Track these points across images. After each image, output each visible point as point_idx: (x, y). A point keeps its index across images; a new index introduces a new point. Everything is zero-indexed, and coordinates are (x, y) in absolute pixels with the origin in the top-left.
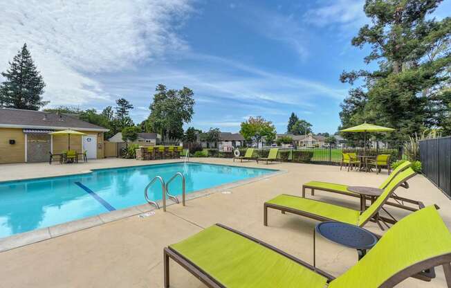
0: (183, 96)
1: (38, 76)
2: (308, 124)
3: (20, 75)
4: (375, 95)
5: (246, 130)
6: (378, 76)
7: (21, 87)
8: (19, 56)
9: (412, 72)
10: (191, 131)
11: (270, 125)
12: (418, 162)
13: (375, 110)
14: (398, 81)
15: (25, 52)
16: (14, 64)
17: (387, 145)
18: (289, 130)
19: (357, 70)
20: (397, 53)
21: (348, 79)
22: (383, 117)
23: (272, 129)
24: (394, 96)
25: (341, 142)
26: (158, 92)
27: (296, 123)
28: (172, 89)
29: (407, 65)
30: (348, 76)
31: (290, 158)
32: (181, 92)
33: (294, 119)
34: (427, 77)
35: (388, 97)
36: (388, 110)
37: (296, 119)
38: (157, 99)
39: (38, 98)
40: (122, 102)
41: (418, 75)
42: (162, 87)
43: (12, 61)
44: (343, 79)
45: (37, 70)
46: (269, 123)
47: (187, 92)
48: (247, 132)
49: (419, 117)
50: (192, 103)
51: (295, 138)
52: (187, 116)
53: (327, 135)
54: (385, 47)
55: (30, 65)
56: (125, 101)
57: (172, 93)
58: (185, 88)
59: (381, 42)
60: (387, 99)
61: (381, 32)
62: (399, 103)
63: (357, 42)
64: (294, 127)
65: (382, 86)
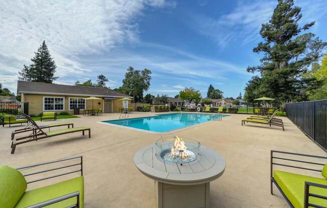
0: (144, 74)
1: (52, 60)
2: (221, 92)
3: (41, 60)
4: (266, 80)
5: (183, 96)
6: (268, 69)
7: (42, 68)
8: (41, 48)
9: (284, 69)
10: (149, 96)
11: (198, 93)
12: (285, 112)
13: (266, 87)
14: (278, 73)
15: (44, 46)
16: (38, 54)
17: (272, 105)
18: (208, 96)
19: (256, 66)
20: (277, 58)
21: (251, 70)
22: (270, 91)
23: (199, 95)
24: (276, 81)
25: (243, 103)
26: (128, 72)
27: (213, 91)
28: (137, 70)
29: (282, 65)
30: (251, 69)
31: (227, 111)
32: (143, 71)
33: (211, 88)
34: (292, 71)
35: (273, 81)
36: (272, 87)
37: (213, 88)
38: (128, 76)
39: (52, 75)
40: (101, 77)
41: (287, 70)
42: (131, 69)
43: (37, 51)
44: (248, 70)
45: (51, 57)
46: (197, 91)
47: (147, 72)
48: (183, 97)
49: (288, 91)
50: (149, 79)
51: (214, 101)
52: (146, 87)
53: (232, 99)
54: (271, 55)
55: (47, 54)
56: (103, 76)
57: (137, 72)
58: (145, 69)
59: (269, 52)
60: (272, 83)
61: (269, 47)
62: (278, 84)
63: (256, 50)
64: (211, 93)
65: (270, 76)
